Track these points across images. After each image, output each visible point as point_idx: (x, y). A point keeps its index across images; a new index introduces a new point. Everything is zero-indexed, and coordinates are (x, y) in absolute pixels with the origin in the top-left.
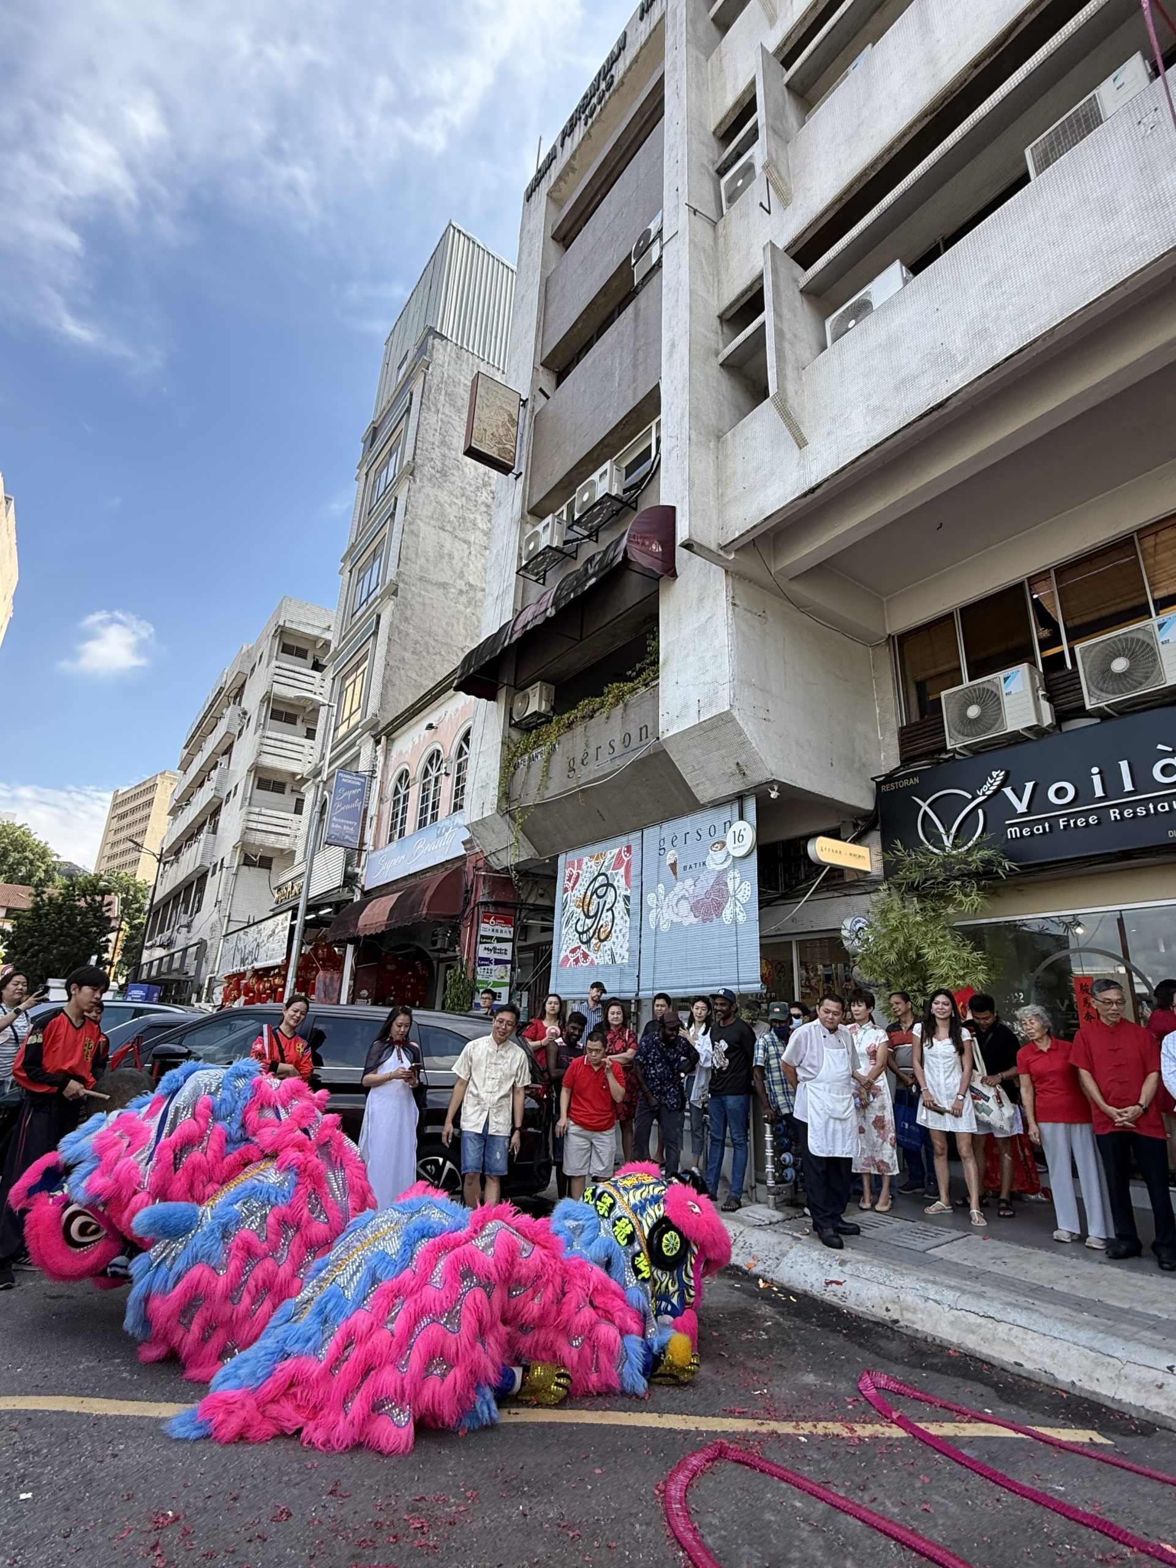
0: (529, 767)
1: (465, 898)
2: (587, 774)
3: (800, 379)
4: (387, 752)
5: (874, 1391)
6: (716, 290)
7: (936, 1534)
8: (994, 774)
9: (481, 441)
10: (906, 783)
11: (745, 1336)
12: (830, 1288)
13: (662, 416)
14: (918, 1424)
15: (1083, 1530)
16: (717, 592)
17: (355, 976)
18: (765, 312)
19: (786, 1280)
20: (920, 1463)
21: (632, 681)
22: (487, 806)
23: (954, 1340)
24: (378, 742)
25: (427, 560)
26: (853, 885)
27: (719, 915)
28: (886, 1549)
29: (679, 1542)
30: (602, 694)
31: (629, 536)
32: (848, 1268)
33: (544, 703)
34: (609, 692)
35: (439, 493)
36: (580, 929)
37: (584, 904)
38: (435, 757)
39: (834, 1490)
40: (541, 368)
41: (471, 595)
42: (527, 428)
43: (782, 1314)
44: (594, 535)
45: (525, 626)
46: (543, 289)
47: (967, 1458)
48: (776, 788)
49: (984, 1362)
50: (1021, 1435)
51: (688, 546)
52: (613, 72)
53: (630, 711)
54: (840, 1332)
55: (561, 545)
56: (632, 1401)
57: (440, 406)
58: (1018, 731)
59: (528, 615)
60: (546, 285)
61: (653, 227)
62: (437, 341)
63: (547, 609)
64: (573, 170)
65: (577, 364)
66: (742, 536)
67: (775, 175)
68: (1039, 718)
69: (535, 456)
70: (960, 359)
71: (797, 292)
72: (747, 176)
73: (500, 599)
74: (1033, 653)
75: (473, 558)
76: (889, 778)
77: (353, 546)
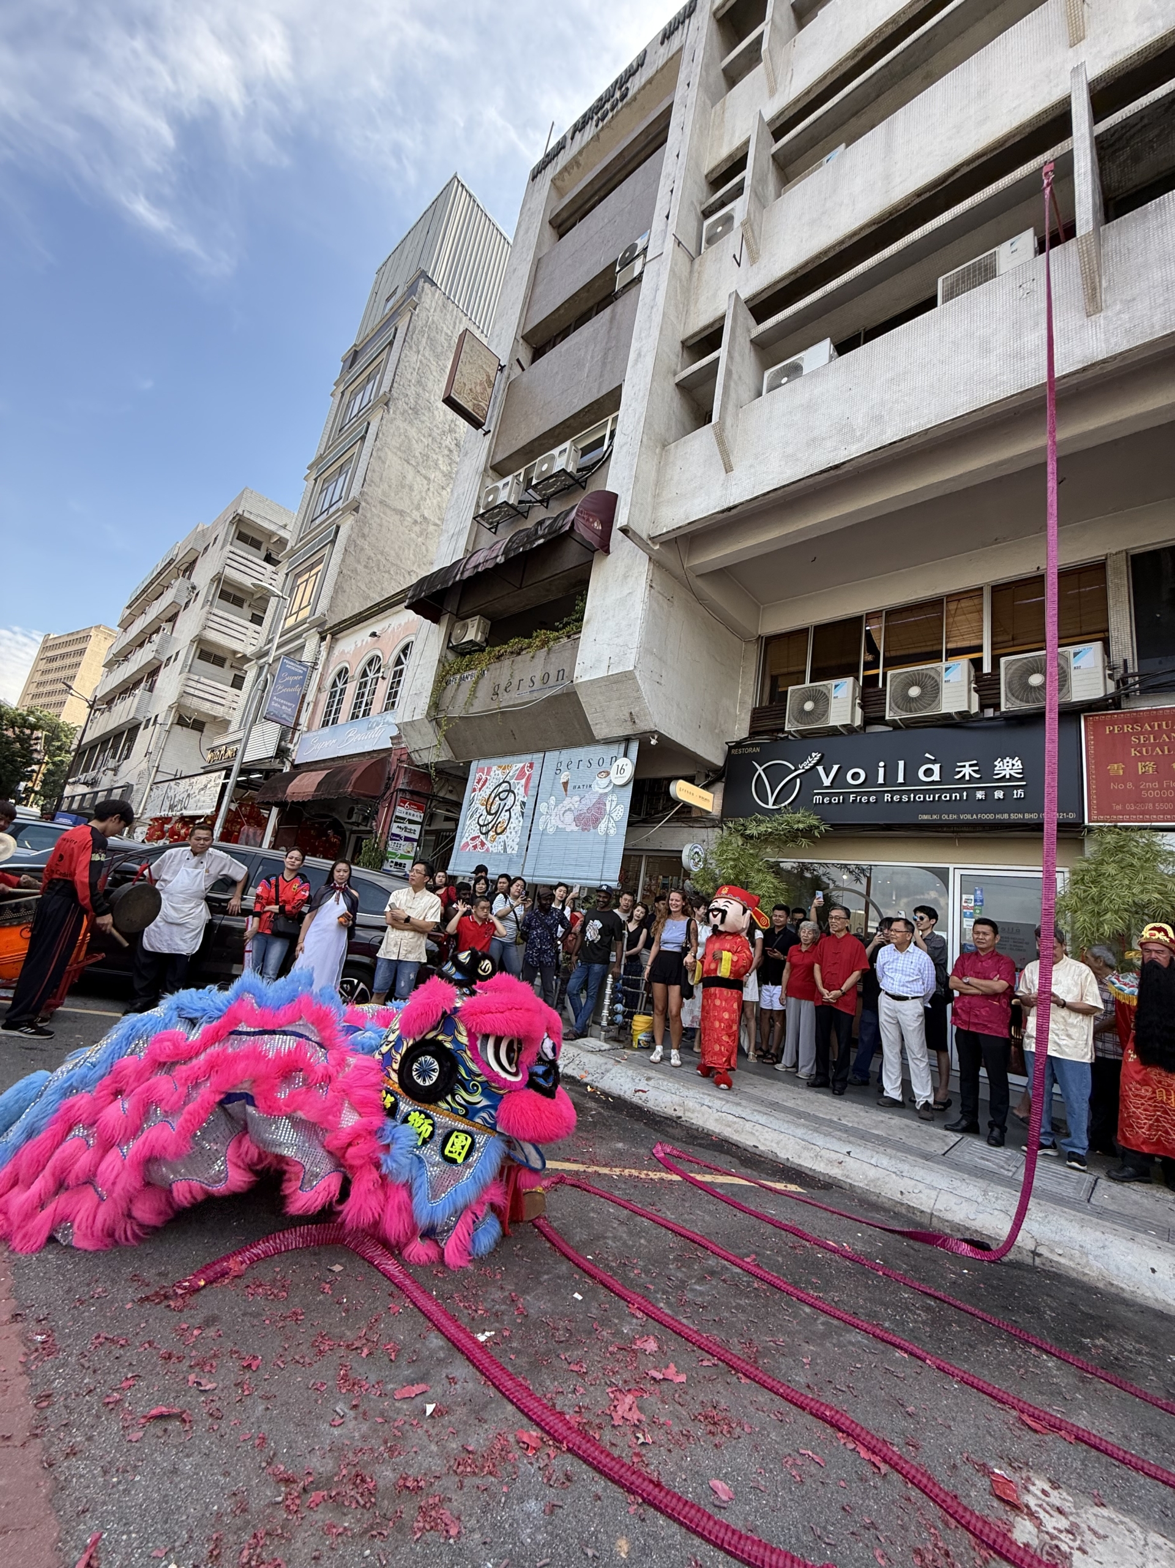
0: (459, 685)
1: (387, 784)
2: (509, 700)
3: (738, 416)
4: (330, 649)
5: (663, 1155)
6: (684, 318)
8: (814, 754)
9: (459, 394)
10: (750, 750)
12: (637, 1094)
13: (621, 413)
14: (690, 1174)
16: (640, 574)
17: (276, 833)
18: (721, 349)
19: (606, 1087)
21: (558, 631)
22: (418, 711)
23: (717, 1130)
24: (323, 639)
25: (390, 487)
26: (696, 820)
27: (595, 828)
30: (531, 637)
31: (577, 511)
32: (651, 1083)
33: (479, 634)
34: (537, 637)
35: (408, 428)
36: (481, 823)
37: (488, 803)
38: (374, 662)
39: (635, 1204)
40: (521, 341)
41: (424, 526)
42: (501, 392)
43: (602, 1107)
44: (545, 501)
45: (476, 567)
46: (534, 268)
47: (719, 1194)
48: (656, 737)
49: (734, 1144)
50: (752, 1184)
51: (625, 531)
52: (628, 85)
53: (552, 655)
54: (642, 1121)
55: (516, 504)
57: (422, 349)
58: (836, 727)
59: (479, 558)
60: (538, 264)
61: (640, 243)
62: (427, 285)
63: (497, 557)
64: (578, 164)
65: (554, 346)
66: (668, 532)
67: (750, 234)
68: (853, 720)
69: (503, 419)
70: (858, 434)
71: (748, 340)
72: (726, 226)
73: (455, 537)
74: (858, 671)
75: (431, 494)
76: (739, 744)
77: (321, 457)
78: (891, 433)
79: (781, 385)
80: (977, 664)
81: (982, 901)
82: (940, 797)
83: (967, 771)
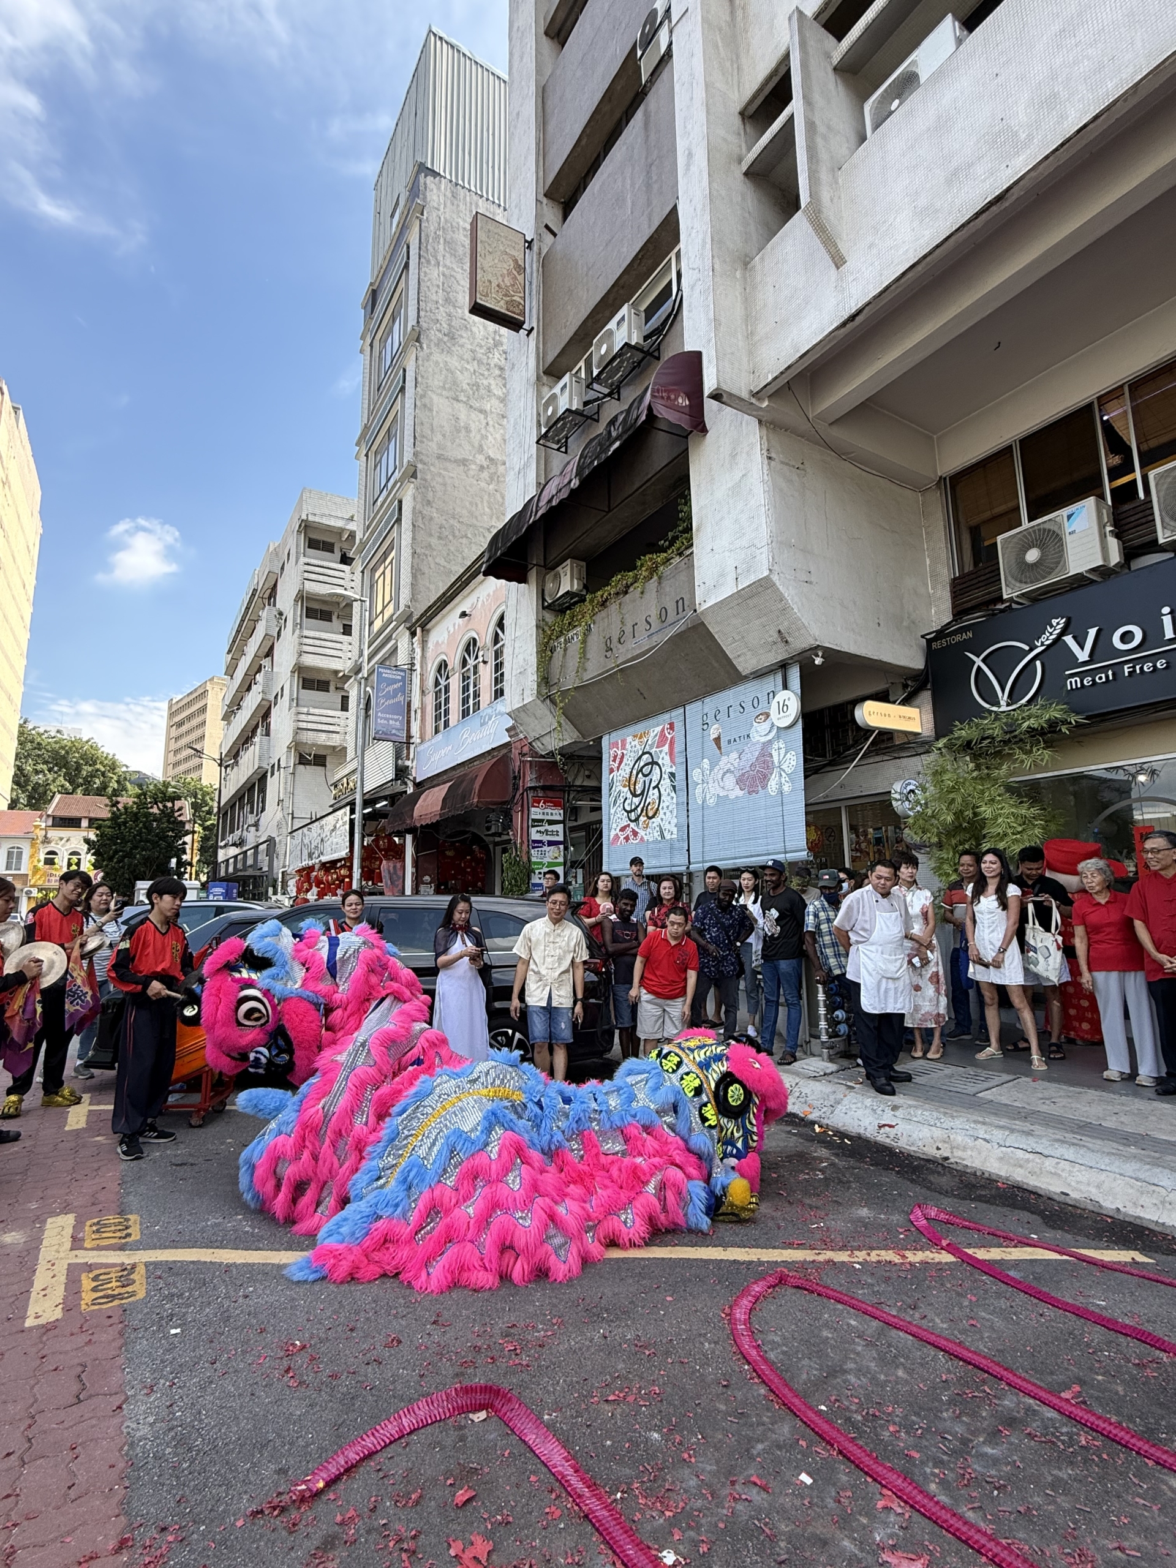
0: (565, 650)
1: (514, 784)
2: (626, 652)
3: (837, 183)
4: (424, 643)
5: (925, 1222)
6: (736, 80)
7: (982, 1345)
8: (1054, 622)
9: (486, 295)
10: (958, 638)
11: (802, 1177)
12: (882, 1130)
13: (682, 245)
14: (966, 1250)
15: (1122, 1339)
16: (752, 446)
18: (793, 101)
19: (840, 1125)
20: (967, 1284)
21: (665, 552)
22: (527, 692)
23: (1003, 1174)
24: (413, 634)
25: (444, 436)
26: (902, 747)
27: (764, 787)
28: (935, 1359)
29: (744, 1357)
30: (635, 568)
31: (653, 391)
32: (899, 1113)
33: (576, 581)
34: (642, 565)
35: (448, 359)
36: (628, 808)
37: (630, 783)
38: (471, 646)
39: (887, 1309)
40: (545, 200)
41: (492, 470)
42: (535, 275)
43: (837, 1155)
44: (615, 392)
45: (550, 501)
46: (540, 100)
47: (1013, 1279)
48: (820, 654)
49: (1031, 1192)
50: (1065, 1257)
51: (716, 396)
53: (665, 583)
54: (892, 1169)
55: (581, 408)
56: (698, 1237)
57: (440, 258)
58: (1081, 574)
59: (551, 489)
60: (543, 94)
62: (430, 179)
65: (586, 187)
66: (776, 378)
68: (1106, 557)
69: (546, 307)
70: (1023, 136)
71: (830, 70)
73: (522, 474)
74: (1101, 484)
75: (491, 429)
76: (940, 634)
77: (366, 428)
79: (892, 112)
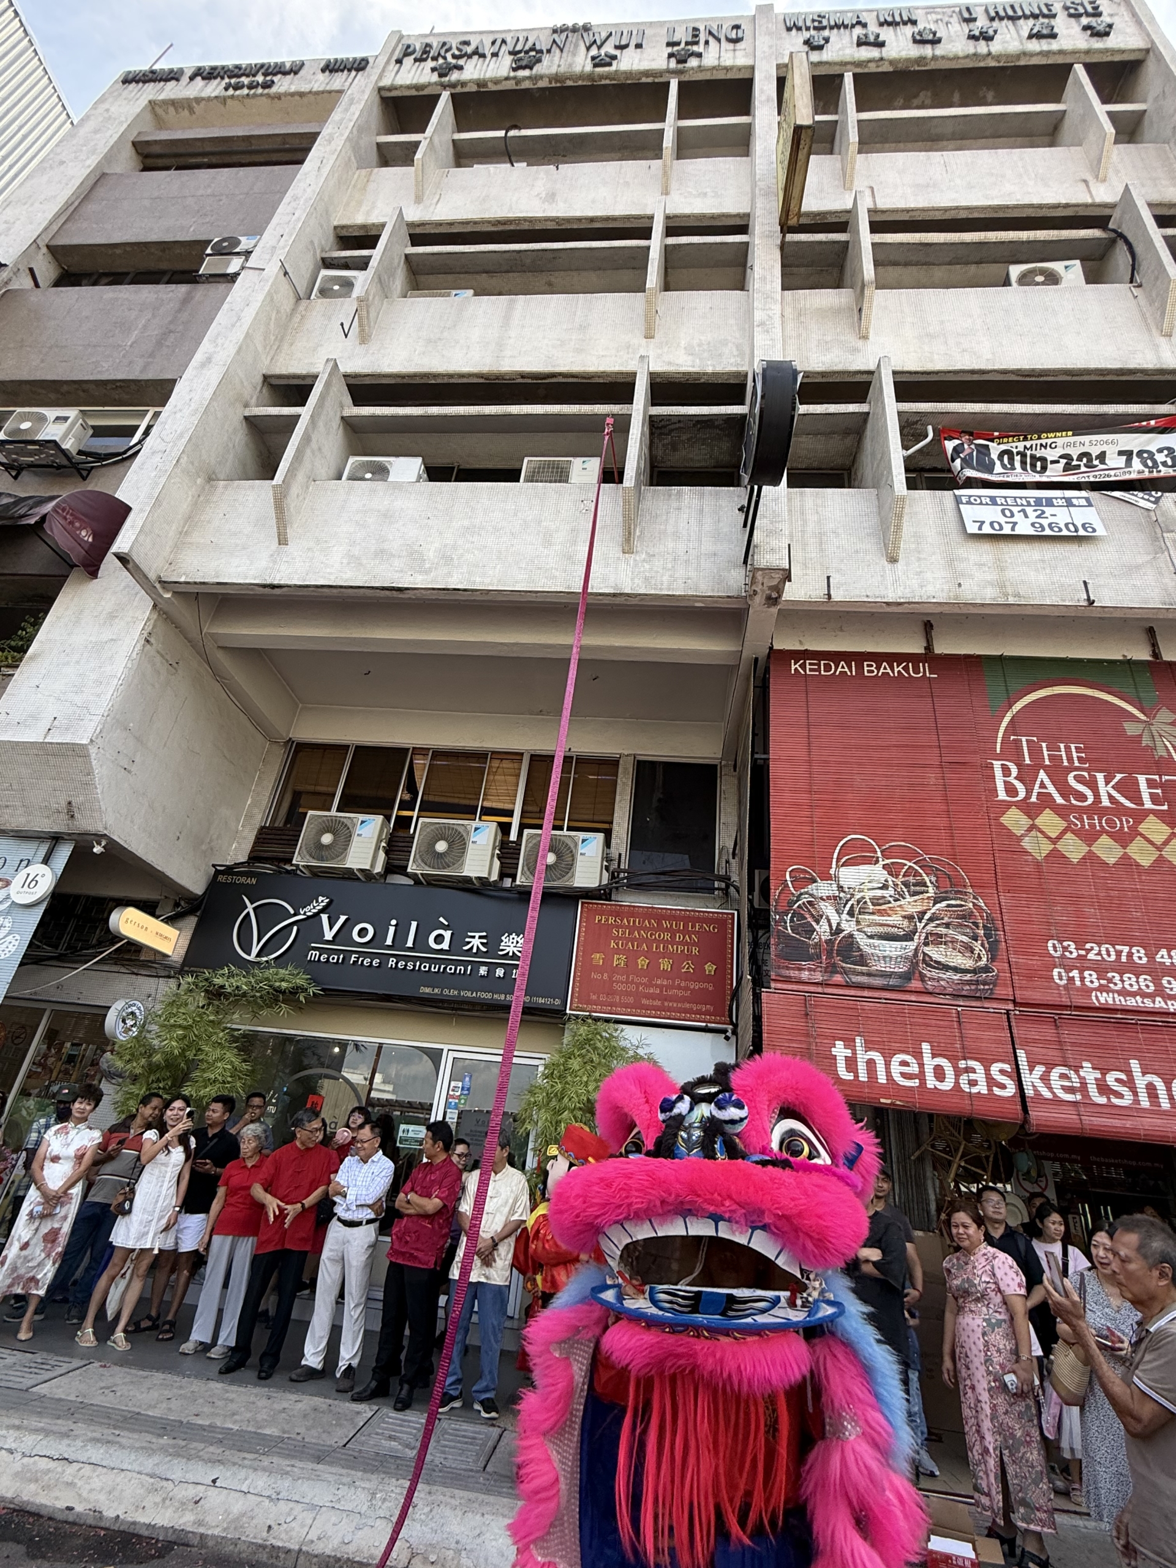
3: (308, 488)
6: (272, 353)
8: (321, 899)
10: (243, 880)
13: (166, 411)
16: (135, 620)
18: (304, 409)
31: (57, 505)
40: (44, 250)
46: (94, 178)
48: (103, 843)
51: (123, 559)
52: (276, 79)
58: (353, 870)
61: (245, 243)
64: (191, 109)
65: (94, 284)
66: (188, 583)
67: (364, 313)
68: (373, 865)
70: (427, 566)
71: (338, 416)
72: (345, 290)
74: (392, 808)
76: (229, 870)
78: (456, 580)
79: (363, 479)
80: (505, 828)
81: (468, 1089)
82: (445, 969)
83: (476, 942)
